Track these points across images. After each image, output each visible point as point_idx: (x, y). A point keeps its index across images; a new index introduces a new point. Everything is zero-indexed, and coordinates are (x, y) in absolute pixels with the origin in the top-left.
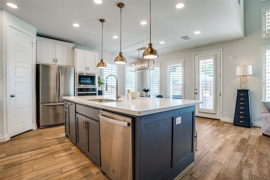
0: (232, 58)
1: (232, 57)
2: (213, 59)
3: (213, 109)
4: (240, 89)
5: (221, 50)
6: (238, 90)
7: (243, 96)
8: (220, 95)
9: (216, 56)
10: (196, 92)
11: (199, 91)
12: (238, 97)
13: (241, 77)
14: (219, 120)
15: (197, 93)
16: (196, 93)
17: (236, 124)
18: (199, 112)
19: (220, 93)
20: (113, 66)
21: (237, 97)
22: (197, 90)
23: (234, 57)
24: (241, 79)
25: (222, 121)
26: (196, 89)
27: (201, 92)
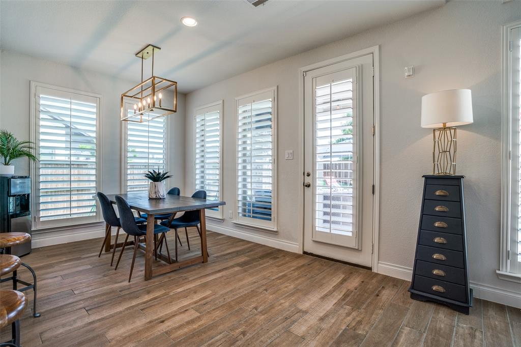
0: (406, 74)
1: (409, 71)
2: (351, 80)
3: (350, 234)
4: (431, 174)
5: (376, 49)
6: (427, 178)
7: (443, 199)
8: (373, 193)
9: (361, 70)
10: (308, 180)
11: (314, 179)
12: (428, 200)
13: (437, 133)
14: (370, 269)
15: (308, 186)
16: (306, 186)
17: (417, 295)
18: (314, 241)
19: (373, 186)
20: (76, 104)
21: (424, 199)
22: (308, 175)
23: (414, 70)
24: (437, 139)
25: (377, 274)
26: (306, 174)
27: (319, 182)
